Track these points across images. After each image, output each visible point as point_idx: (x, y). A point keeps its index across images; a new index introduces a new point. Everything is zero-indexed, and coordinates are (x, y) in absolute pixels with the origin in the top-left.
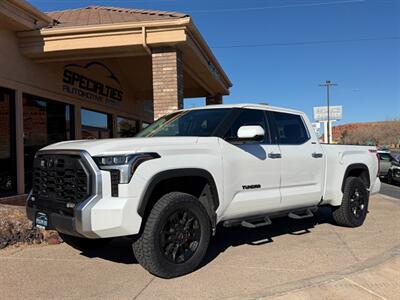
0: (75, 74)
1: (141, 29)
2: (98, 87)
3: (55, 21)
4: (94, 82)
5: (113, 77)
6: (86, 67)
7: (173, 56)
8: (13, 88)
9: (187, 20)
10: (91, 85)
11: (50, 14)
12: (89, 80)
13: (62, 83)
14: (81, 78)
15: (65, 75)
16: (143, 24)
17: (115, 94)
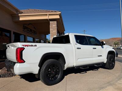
0: (25, 27)
1: (47, 15)
2: (31, 30)
3: (22, 12)
4: (30, 29)
5: (34, 28)
6: (28, 25)
8: (11, 30)
9: (60, 13)
10: (29, 30)
11: (21, 10)
12: (29, 28)
13: (23, 29)
14: (27, 28)
15: (23, 27)
17: (35, 33)
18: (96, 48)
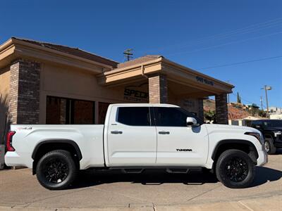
0: (132, 90)
1: (141, 66)
7: (158, 78)
9: (161, 59)
13: (125, 94)
14: (136, 92)
15: (125, 91)
16: (142, 64)
18: (168, 133)
